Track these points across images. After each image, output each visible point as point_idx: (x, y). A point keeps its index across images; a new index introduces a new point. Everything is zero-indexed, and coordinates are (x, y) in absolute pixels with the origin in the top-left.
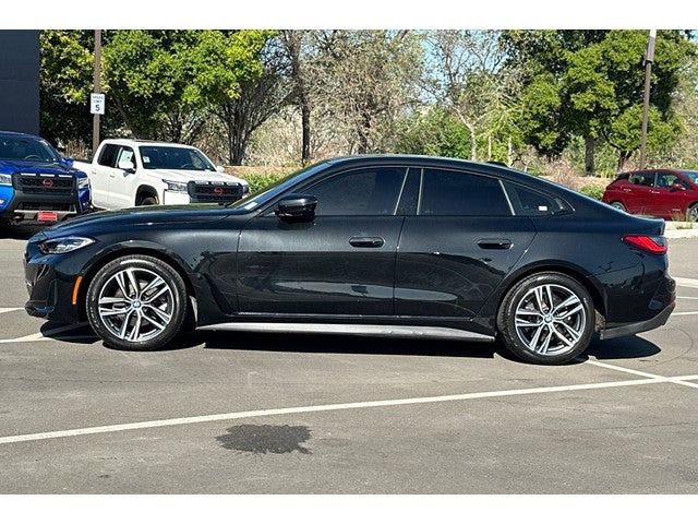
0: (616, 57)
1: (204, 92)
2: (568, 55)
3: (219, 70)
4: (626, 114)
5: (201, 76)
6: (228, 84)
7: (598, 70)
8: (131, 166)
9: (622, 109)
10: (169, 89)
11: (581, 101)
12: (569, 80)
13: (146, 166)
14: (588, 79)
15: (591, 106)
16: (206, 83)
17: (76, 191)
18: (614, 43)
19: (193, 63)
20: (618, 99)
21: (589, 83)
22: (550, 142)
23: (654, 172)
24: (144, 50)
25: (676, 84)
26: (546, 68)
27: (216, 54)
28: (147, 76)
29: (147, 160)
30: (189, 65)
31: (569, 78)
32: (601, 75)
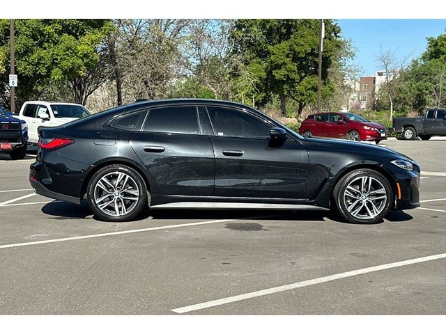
0: (298, 49)
1: (65, 73)
2: (270, 48)
3: (74, 59)
4: (303, 82)
5: (63, 63)
6: (79, 67)
7: (287, 56)
8: (47, 116)
9: (302, 78)
10: (43, 71)
11: (279, 74)
12: (272, 62)
13: (56, 116)
14: (282, 61)
15: (285, 77)
16: (66, 68)
17: (21, 131)
18: (296, 40)
19: (58, 55)
20: (299, 73)
21: (282, 64)
22: (260, 99)
23: (327, 114)
24: (28, 48)
25: (330, 64)
26: (257, 56)
27: (71, 49)
28: (30, 63)
29: (56, 112)
30: (55, 57)
31: (271, 61)
32: (288, 59)
